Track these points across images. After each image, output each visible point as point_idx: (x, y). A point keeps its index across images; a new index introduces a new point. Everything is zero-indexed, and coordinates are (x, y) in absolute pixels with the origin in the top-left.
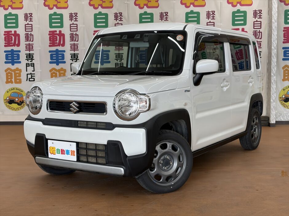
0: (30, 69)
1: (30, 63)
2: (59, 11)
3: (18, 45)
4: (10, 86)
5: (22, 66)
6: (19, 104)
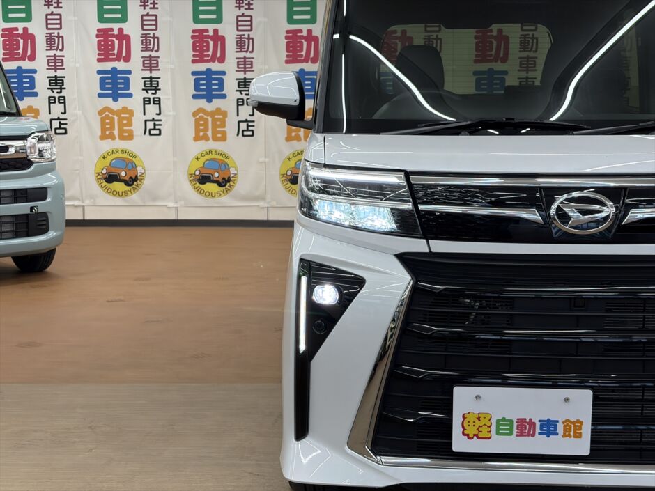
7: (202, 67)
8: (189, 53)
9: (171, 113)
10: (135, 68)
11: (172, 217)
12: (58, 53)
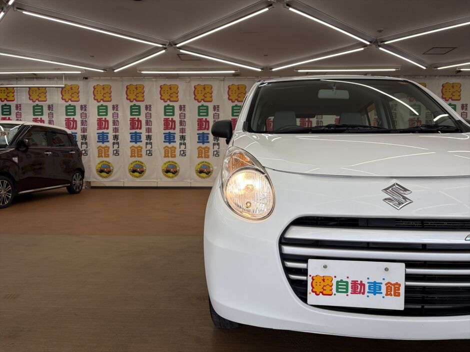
7: (201, 132)
8: (196, 127)
9: (190, 148)
10: (177, 132)
11: (189, 185)
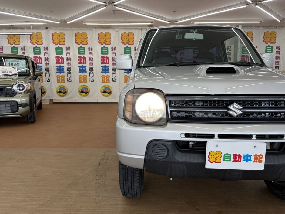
0: (114, 75)
1: (114, 72)
2: (129, 46)
3: (108, 63)
4: (104, 84)
5: (110, 74)
6: (108, 93)
12: (92, 62)
